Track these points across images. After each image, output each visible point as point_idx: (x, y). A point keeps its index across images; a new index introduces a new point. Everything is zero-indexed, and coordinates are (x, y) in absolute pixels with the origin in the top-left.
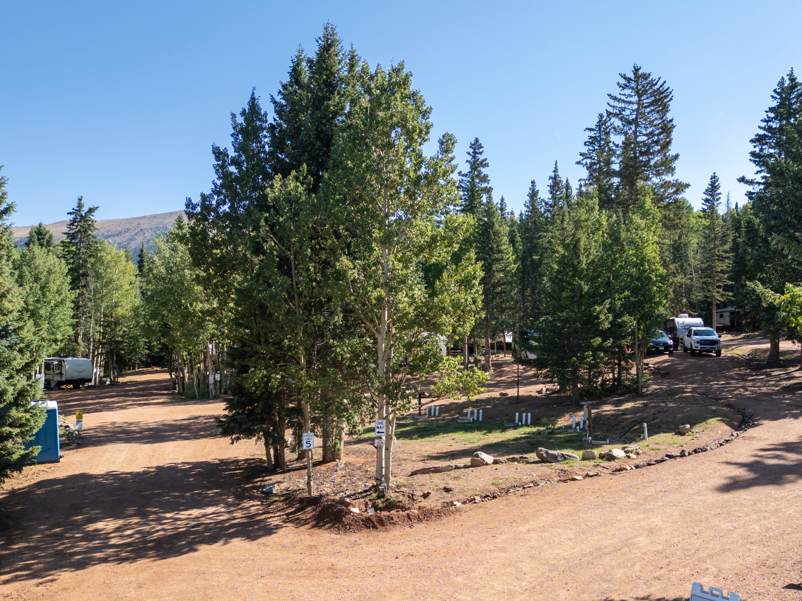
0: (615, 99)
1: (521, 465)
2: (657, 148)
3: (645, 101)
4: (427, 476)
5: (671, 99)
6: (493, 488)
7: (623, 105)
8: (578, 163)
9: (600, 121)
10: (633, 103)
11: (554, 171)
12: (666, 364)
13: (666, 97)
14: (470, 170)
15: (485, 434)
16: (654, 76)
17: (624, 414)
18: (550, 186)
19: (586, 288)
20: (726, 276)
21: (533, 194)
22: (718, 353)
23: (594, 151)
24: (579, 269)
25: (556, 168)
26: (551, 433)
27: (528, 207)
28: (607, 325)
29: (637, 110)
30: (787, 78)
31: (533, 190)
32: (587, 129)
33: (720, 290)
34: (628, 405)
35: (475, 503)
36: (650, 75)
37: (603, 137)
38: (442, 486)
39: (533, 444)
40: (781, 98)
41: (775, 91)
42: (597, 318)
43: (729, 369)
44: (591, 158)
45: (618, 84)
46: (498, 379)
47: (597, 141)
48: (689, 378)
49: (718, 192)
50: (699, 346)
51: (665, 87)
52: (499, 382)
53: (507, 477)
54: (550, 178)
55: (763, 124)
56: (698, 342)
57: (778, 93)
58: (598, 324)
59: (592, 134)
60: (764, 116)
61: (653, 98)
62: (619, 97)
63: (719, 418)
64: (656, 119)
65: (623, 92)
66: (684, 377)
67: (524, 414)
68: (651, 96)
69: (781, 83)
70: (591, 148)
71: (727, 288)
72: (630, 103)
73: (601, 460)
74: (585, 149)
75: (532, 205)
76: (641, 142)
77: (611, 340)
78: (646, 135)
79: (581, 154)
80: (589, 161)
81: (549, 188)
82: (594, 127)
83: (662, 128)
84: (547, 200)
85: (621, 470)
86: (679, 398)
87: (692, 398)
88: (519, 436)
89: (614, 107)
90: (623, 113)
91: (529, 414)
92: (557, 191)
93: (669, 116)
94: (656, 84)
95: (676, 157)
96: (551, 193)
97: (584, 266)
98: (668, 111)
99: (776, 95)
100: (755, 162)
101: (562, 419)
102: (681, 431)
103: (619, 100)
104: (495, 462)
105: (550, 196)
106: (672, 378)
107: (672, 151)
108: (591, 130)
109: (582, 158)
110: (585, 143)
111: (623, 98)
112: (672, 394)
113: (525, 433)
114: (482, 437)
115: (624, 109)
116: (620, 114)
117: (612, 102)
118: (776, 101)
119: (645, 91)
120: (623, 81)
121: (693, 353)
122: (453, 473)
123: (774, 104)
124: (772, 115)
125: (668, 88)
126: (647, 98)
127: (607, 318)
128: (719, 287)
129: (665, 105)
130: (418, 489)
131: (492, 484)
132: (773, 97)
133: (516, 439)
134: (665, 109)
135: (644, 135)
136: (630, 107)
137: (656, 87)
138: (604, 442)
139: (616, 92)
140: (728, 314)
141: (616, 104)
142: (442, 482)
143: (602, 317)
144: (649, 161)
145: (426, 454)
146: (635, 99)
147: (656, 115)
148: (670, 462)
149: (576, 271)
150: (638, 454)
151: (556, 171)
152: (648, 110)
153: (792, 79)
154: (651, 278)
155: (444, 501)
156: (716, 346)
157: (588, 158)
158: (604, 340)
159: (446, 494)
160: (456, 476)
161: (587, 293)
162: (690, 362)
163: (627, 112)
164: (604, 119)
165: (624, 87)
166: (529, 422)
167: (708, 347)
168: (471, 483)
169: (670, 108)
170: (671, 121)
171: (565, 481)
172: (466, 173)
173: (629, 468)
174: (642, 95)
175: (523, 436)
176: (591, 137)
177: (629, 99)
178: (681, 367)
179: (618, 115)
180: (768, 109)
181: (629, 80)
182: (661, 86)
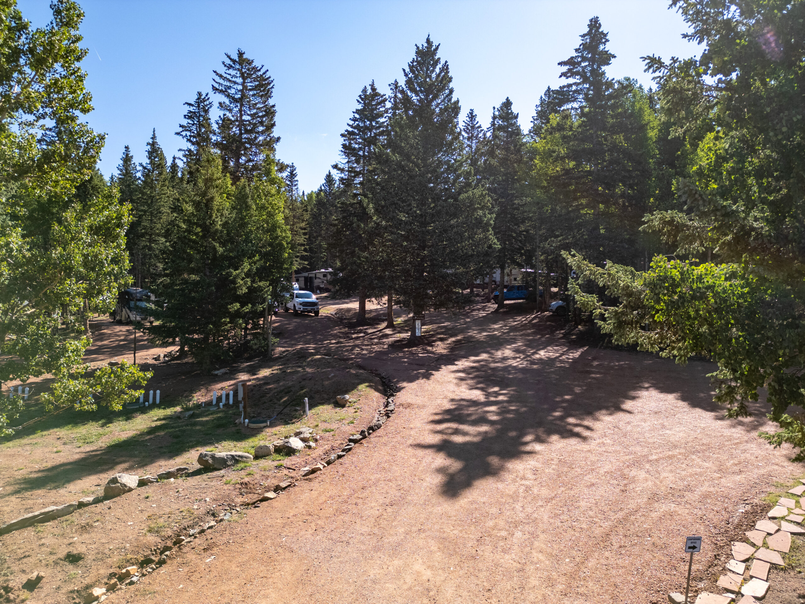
0: (221, 76)
1: (180, 480)
2: (261, 129)
3: (249, 84)
4: (29, 532)
5: (272, 87)
6: (152, 539)
7: (228, 84)
8: (178, 134)
9: (198, 99)
10: (238, 84)
11: (152, 138)
12: (276, 324)
13: (269, 84)
14: (55, 125)
15: (103, 426)
16: (257, 64)
17: (267, 384)
18: (149, 152)
19: (220, 250)
20: (303, 248)
21: (127, 159)
22: (317, 313)
23: (193, 125)
24: (212, 230)
25: (154, 134)
26: (193, 416)
27: (121, 170)
28: (245, 290)
29: (241, 91)
30: (369, 88)
31: (127, 155)
32: (186, 103)
33: (298, 259)
34: (265, 373)
35: (132, 583)
36: (252, 62)
37: (202, 113)
38: (62, 552)
39: (177, 437)
40: (365, 103)
41: (360, 96)
42: (234, 282)
43: (332, 328)
44: (190, 131)
45: (223, 63)
46: (100, 343)
47: (196, 116)
48: (301, 337)
49: (296, 179)
50: (302, 308)
51: (268, 75)
52: (101, 347)
53: (167, 510)
54: (148, 144)
55: (351, 123)
56: (301, 304)
57: (362, 99)
58: (235, 289)
59: (191, 109)
60: (352, 117)
61: (257, 83)
62: (225, 75)
63: (367, 384)
64: (259, 102)
65: (227, 72)
66: (296, 336)
67: (151, 392)
68: (254, 81)
69: (365, 90)
70: (191, 122)
71: (303, 258)
72: (235, 83)
73: (278, 457)
74: (185, 122)
75: (126, 169)
76: (246, 121)
77: (250, 305)
78: (250, 115)
79: (181, 126)
80: (188, 134)
81: (147, 154)
82: (193, 103)
83: (265, 111)
84: (145, 165)
85: (313, 471)
86: (312, 361)
87: (324, 361)
88: (154, 424)
89: (219, 83)
90: (229, 91)
91: (158, 392)
92: (155, 157)
93: (271, 102)
94: (260, 70)
95: (278, 139)
96: (150, 158)
97: (219, 227)
98: (270, 97)
99: (360, 100)
100: (345, 153)
101: (198, 394)
102: (340, 402)
103: (225, 79)
104: (142, 483)
105: (148, 161)
106: (286, 338)
107: (276, 133)
108: (190, 104)
109: (181, 129)
110: (185, 116)
111: (229, 77)
112: (303, 357)
113: (159, 420)
114: (101, 430)
115: (230, 88)
116: (226, 91)
117: (217, 79)
118: (361, 105)
119: (250, 75)
120: (228, 62)
121: (296, 314)
122: (76, 518)
123: (360, 107)
124: (357, 116)
125: (270, 77)
126: (251, 82)
127: (246, 283)
128: (297, 257)
129: (268, 91)
130: (15, 568)
131: (150, 531)
132: (358, 101)
133: (152, 431)
134: (267, 95)
135: (248, 115)
136: (235, 87)
137: (259, 73)
138: (264, 424)
139: (222, 70)
140: (303, 279)
141: (221, 81)
142: (60, 540)
143: (240, 282)
144: (256, 138)
145: (19, 475)
146: (240, 80)
147: (259, 100)
148: (358, 450)
149: (208, 232)
150: (316, 440)
151: (154, 137)
152: (251, 93)
153: (373, 89)
154: (283, 245)
155: (72, 587)
156: (315, 307)
157: (187, 130)
158: (242, 306)
159: (71, 569)
160: (83, 522)
161: (222, 255)
162: (296, 322)
163: (232, 91)
164: (203, 97)
165: (230, 67)
166: (158, 401)
167: (309, 308)
168: (113, 534)
169: (272, 94)
170: (274, 106)
171: (254, 504)
172: (50, 127)
173: (321, 467)
174: (247, 78)
175: (159, 423)
176: (190, 112)
177: (234, 79)
178: (291, 327)
179: (224, 92)
180: (355, 111)
181: (234, 61)
182: (264, 73)
